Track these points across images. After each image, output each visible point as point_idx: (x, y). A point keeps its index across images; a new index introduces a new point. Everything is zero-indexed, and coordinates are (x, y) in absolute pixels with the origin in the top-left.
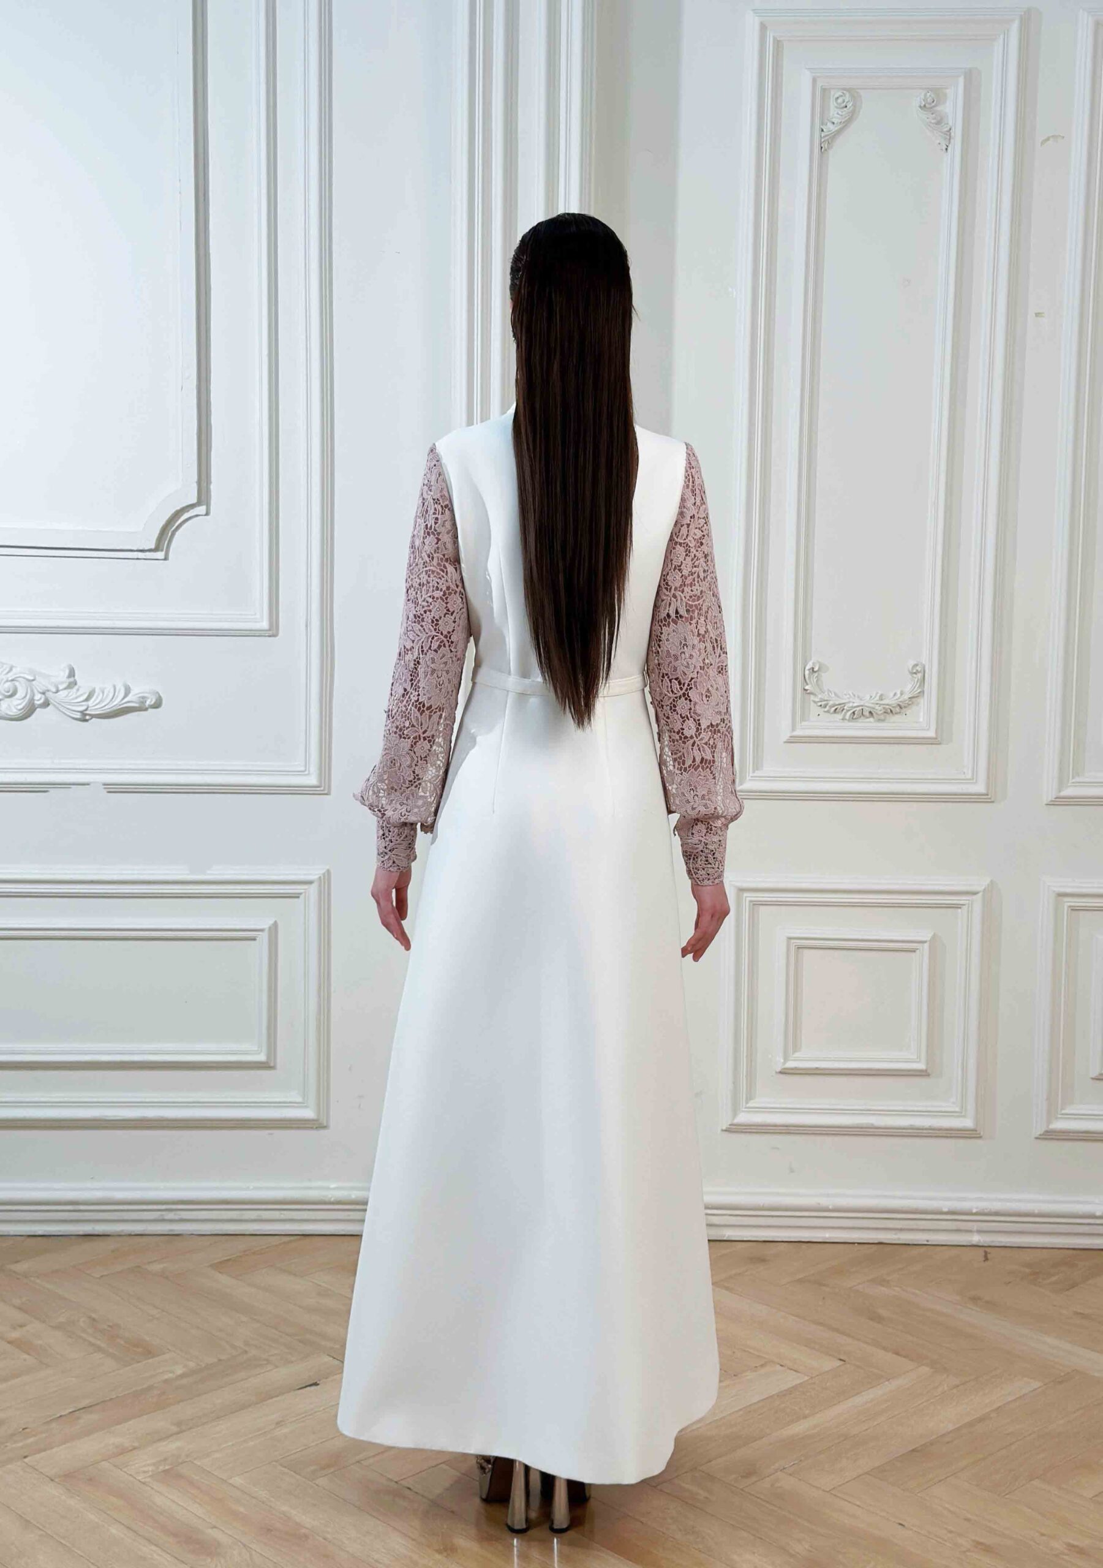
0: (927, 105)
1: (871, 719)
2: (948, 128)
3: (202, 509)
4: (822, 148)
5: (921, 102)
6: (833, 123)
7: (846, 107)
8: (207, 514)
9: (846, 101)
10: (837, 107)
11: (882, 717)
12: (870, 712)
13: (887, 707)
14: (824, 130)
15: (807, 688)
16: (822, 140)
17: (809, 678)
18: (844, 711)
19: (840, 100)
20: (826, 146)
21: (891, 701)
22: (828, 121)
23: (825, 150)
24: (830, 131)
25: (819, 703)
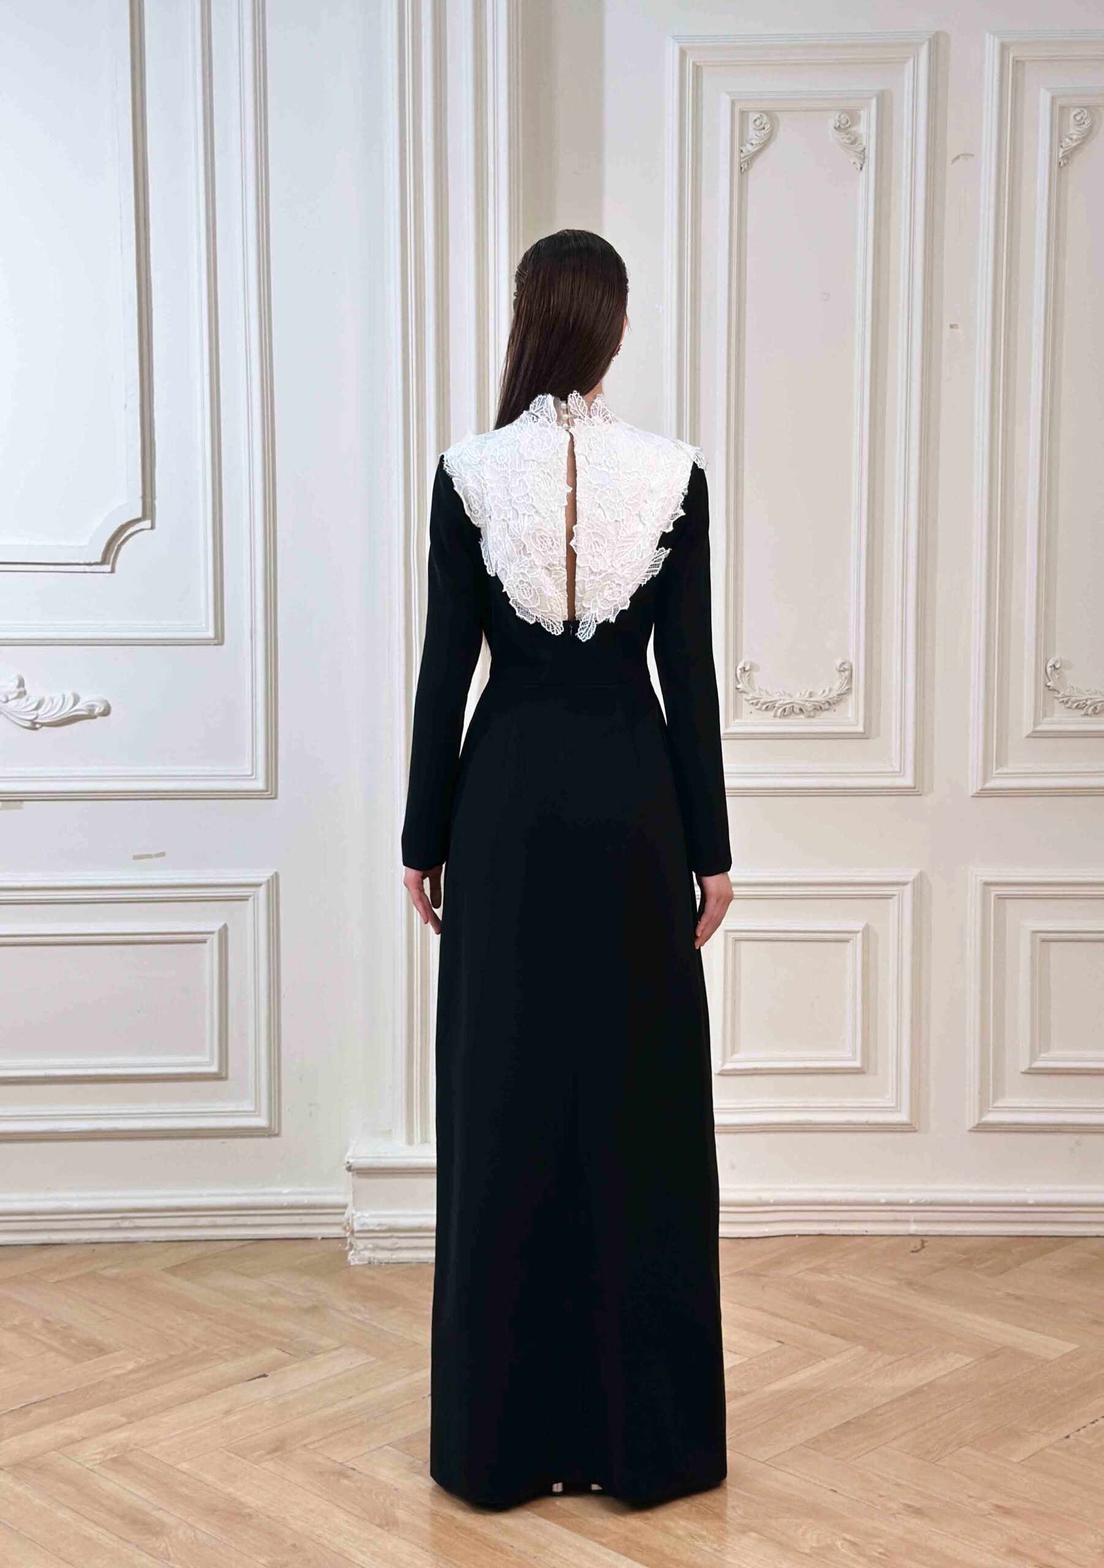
0: (841, 126)
1: (802, 716)
2: (862, 149)
3: (147, 524)
4: (741, 168)
5: (835, 124)
6: (753, 144)
7: (764, 128)
8: (152, 528)
9: (764, 122)
10: (756, 130)
11: (812, 714)
12: (801, 710)
13: (817, 704)
14: (744, 151)
15: (739, 686)
16: (742, 161)
17: (741, 676)
18: (776, 708)
19: (758, 123)
20: (746, 166)
21: (819, 697)
22: (748, 142)
23: (745, 170)
24: (749, 152)
25: (751, 702)
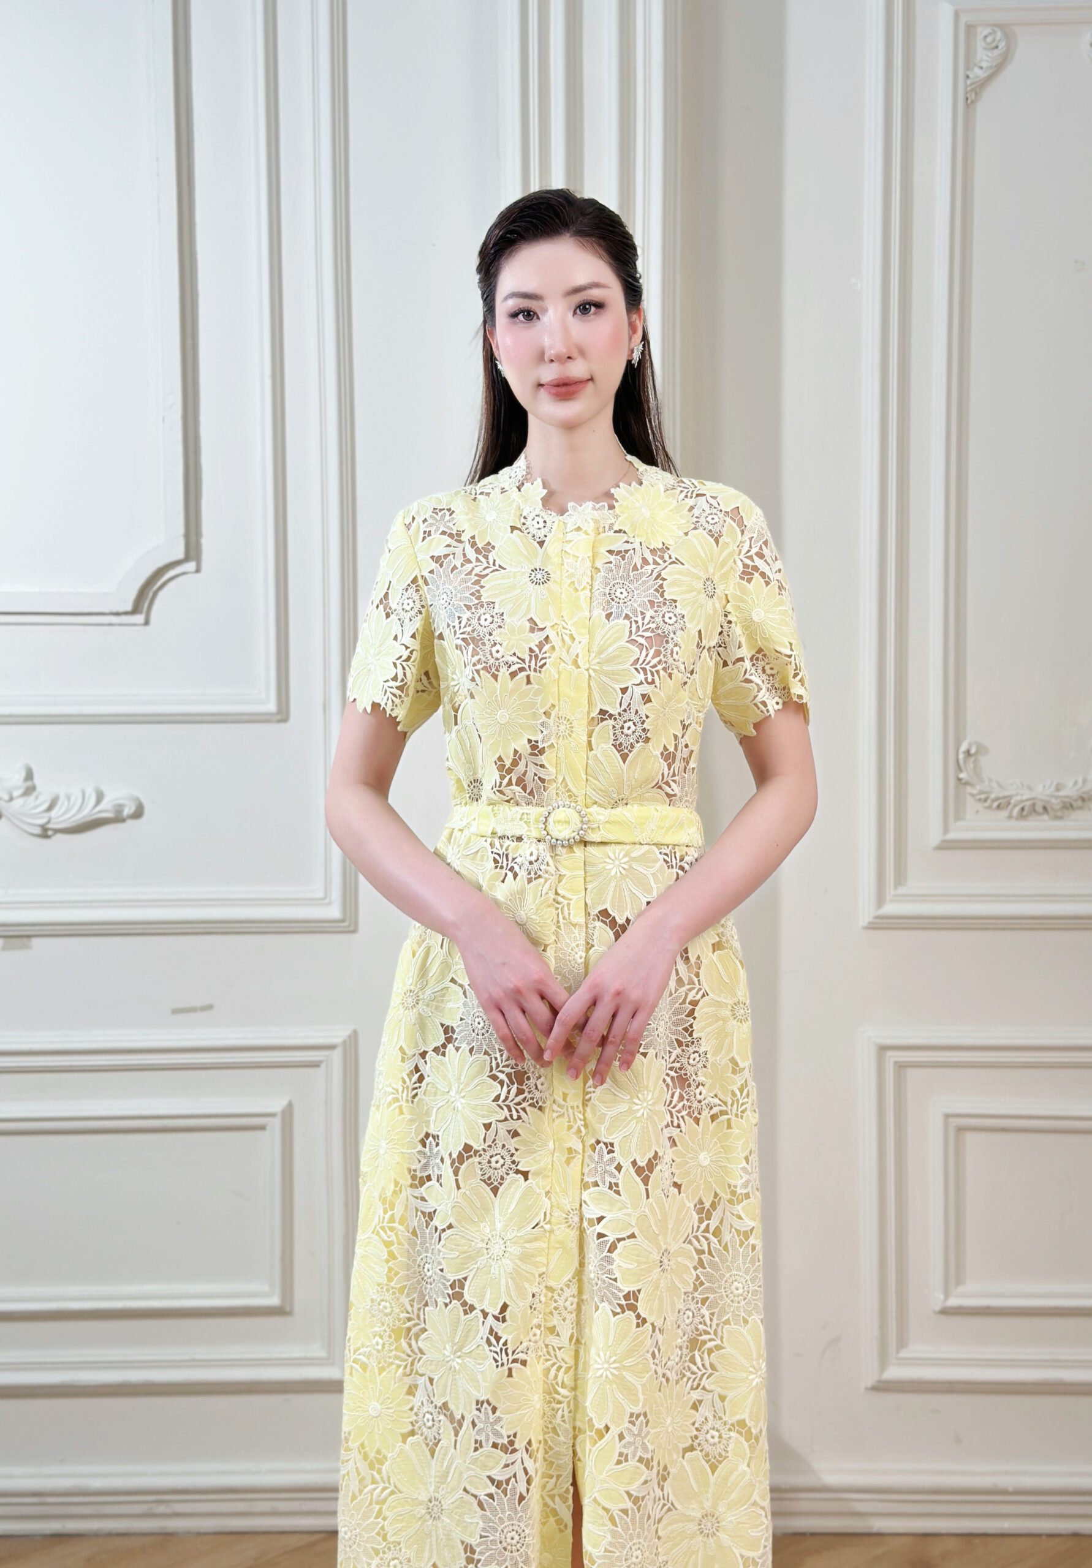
1: (1046, 817)
3: (191, 566)
4: (967, 99)
6: (981, 68)
7: (997, 47)
8: (198, 570)
9: (998, 38)
10: (985, 49)
11: (1059, 814)
12: (1045, 809)
13: (1066, 800)
14: (971, 76)
15: (962, 776)
16: (969, 89)
17: (965, 762)
18: (1010, 807)
19: (989, 39)
20: (973, 96)
21: (1070, 791)
22: (975, 65)
23: (972, 102)
24: (977, 77)
25: (978, 797)
